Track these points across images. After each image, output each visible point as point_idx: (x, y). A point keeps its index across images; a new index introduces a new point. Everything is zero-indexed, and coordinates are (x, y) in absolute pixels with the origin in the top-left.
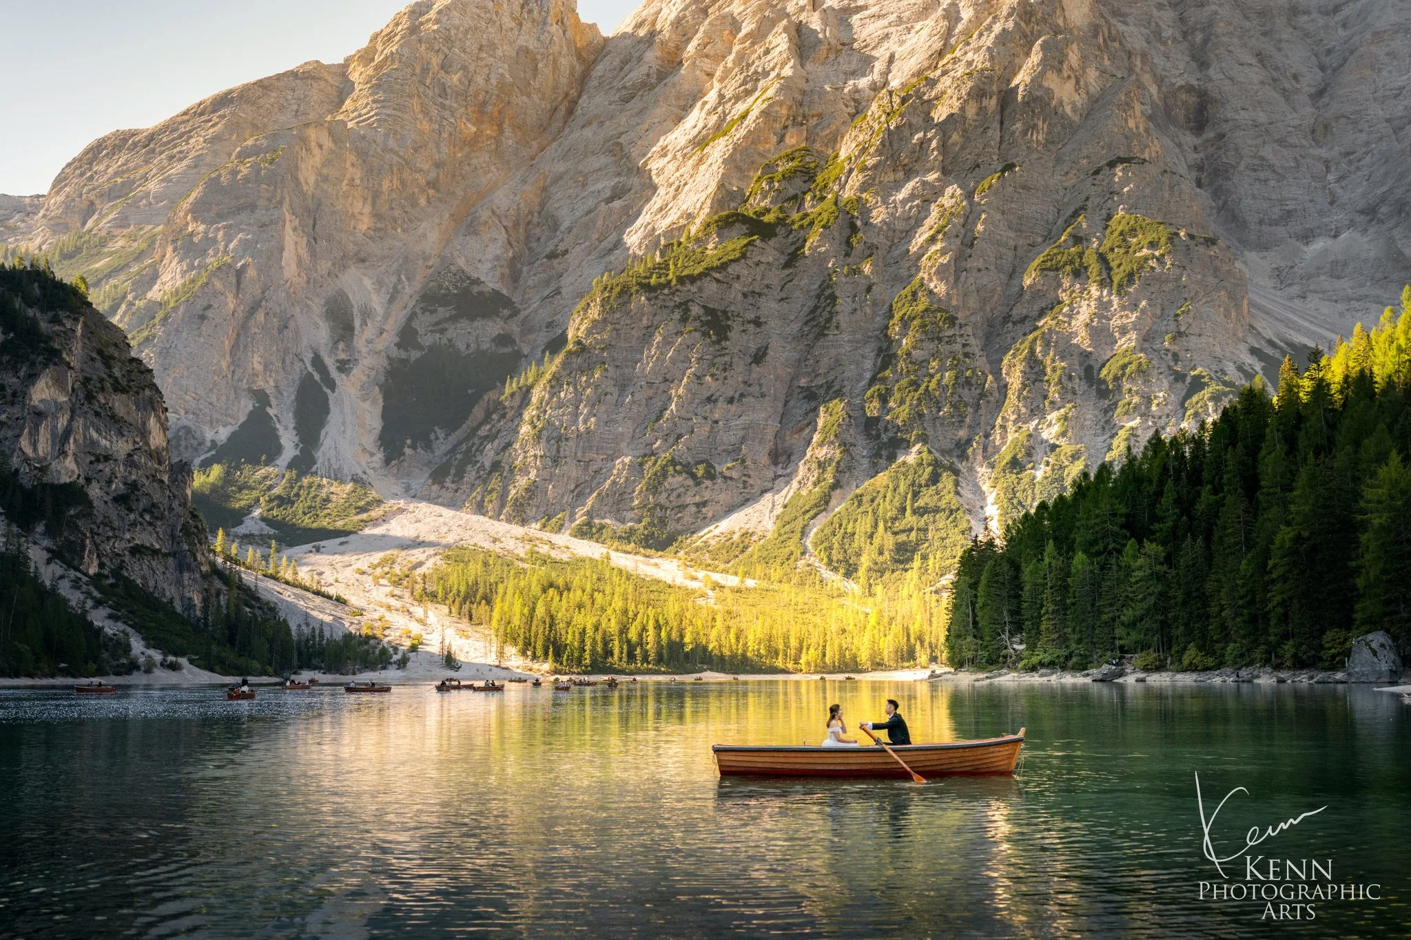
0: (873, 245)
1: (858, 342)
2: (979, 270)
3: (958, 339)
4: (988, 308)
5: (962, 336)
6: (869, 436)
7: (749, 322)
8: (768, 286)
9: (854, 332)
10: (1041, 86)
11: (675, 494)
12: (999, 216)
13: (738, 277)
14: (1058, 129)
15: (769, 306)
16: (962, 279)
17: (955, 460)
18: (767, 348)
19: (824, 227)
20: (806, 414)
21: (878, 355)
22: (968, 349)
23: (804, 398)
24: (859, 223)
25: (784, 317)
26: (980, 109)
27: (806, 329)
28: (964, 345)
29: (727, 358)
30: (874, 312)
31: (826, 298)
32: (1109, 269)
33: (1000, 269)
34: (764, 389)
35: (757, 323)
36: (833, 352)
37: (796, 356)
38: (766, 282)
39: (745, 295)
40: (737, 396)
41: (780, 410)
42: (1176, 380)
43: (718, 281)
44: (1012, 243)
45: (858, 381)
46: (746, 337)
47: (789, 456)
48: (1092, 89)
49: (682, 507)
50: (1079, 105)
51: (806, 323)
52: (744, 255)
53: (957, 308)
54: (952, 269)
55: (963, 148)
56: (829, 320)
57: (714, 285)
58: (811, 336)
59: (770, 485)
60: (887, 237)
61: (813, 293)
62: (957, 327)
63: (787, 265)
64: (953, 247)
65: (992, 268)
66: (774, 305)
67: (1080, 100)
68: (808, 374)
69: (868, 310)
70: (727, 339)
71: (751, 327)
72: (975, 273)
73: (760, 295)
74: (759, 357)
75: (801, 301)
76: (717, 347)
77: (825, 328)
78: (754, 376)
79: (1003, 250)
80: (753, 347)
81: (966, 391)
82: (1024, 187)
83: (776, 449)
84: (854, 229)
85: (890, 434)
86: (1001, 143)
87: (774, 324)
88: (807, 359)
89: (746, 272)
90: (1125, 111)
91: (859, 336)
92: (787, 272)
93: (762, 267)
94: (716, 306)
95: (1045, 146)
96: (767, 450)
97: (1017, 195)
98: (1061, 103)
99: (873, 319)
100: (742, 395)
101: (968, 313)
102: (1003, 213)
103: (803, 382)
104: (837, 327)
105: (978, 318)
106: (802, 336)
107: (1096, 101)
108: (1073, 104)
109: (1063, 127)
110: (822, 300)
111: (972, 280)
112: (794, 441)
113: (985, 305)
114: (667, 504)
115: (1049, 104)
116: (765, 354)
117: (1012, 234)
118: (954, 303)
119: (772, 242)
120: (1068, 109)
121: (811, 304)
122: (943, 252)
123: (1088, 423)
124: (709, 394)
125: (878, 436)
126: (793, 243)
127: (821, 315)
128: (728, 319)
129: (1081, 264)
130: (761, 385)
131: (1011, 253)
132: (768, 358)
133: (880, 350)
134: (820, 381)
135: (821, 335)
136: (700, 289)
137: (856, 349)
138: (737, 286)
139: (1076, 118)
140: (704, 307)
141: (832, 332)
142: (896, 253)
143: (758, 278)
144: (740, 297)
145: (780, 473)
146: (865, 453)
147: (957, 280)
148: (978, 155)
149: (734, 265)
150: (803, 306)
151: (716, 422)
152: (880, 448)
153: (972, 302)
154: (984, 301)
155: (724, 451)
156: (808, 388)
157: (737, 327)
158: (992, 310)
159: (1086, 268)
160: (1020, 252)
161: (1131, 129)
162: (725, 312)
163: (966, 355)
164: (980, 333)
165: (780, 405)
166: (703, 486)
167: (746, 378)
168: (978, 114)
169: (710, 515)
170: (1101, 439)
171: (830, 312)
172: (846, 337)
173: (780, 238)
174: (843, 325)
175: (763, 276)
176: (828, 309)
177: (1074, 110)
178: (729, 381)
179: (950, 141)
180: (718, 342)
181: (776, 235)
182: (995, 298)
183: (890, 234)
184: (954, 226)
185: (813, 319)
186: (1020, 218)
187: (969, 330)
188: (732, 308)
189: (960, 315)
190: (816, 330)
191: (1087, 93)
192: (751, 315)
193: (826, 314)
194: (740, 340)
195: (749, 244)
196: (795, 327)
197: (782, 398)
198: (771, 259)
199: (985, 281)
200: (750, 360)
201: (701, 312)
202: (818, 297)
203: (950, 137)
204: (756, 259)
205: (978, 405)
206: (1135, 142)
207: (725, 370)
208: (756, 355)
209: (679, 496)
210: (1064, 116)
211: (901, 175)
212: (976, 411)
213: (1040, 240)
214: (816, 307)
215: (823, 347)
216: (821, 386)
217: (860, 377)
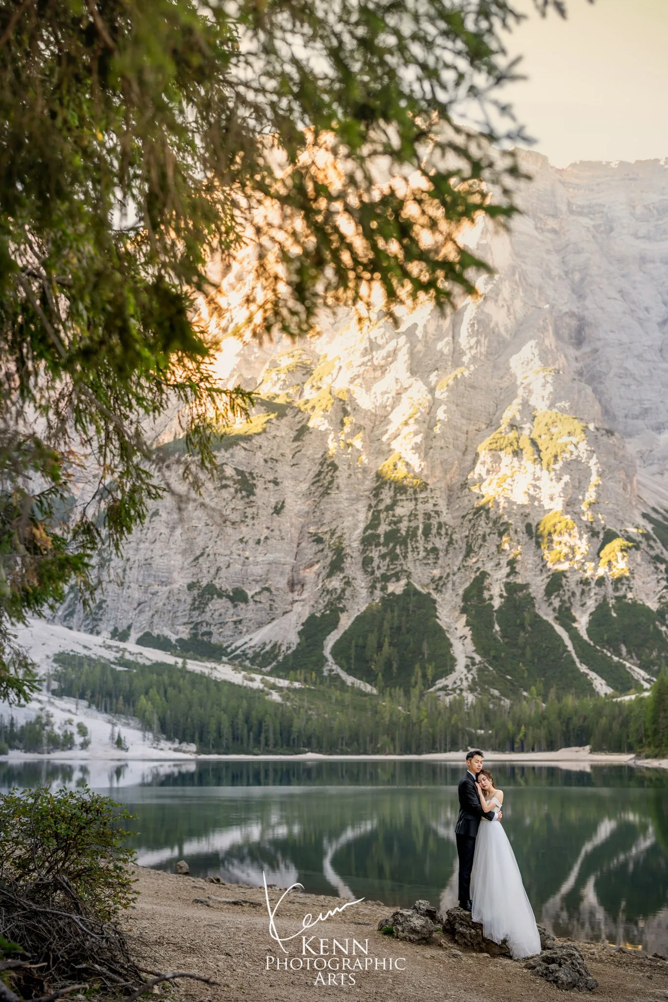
0: (361, 426)
1: (353, 500)
2: (442, 448)
3: (430, 500)
4: (448, 477)
5: (432, 497)
6: (366, 572)
7: (270, 482)
8: (283, 455)
9: (350, 492)
10: (483, 312)
11: (217, 613)
12: (454, 408)
13: (260, 447)
14: (495, 344)
15: (283, 470)
16: (430, 454)
17: (431, 591)
18: (283, 502)
19: (323, 410)
20: (316, 554)
21: (369, 510)
22: (437, 508)
23: (314, 541)
24: (349, 408)
25: (295, 479)
26: (438, 326)
27: (313, 488)
28: (435, 505)
29: (254, 510)
30: (364, 477)
31: (328, 466)
32: (539, 451)
33: (456, 447)
34: (283, 534)
35: (276, 483)
36: (335, 506)
37: (305, 508)
38: (281, 451)
39: (266, 461)
40: (262, 538)
41: (295, 550)
42: (593, 536)
43: (245, 449)
44: (465, 428)
45: (355, 529)
46: (267, 494)
47: (303, 586)
48: (518, 315)
49: (223, 624)
50: (509, 326)
51: (313, 484)
52: (264, 431)
53: (427, 477)
54: (423, 446)
55: (425, 355)
56: (331, 482)
57: (243, 453)
58: (317, 494)
59: (290, 607)
60: (370, 420)
61: (317, 461)
62: (429, 491)
63: (297, 439)
64: (422, 430)
65: (451, 447)
66: (288, 469)
67: (510, 323)
68: (316, 523)
69: (360, 476)
70: (254, 495)
71: (271, 485)
72: (438, 450)
73: (277, 461)
74: (278, 510)
75: (309, 468)
76: (247, 500)
77: (328, 488)
78: (275, 523)
79: (459, 434)
80: (273, 502)
81: (438, 538)
82: (473, 387)
83: (293, 580)
84: (345, 413)
85: (382, 571)
86: (454, 352)
87: (287, 484)
88: (314, 512)
89: (266, 444)
90: (543, 333)
91: (354, 495)
92: (296, 444)
93: (278, 439)
94: (244, 469)
95: (486, 356)
96: (286, 581)
97: (467, 392)
98: (497, 325)
99: (363, 482)
100: (266, 538)
101: (435, 480)
102: (457, 405)
103: (312, 529)
104: (338, 488)
105: (443, 485)
106: (308, 494)
107: (521, 325)
108: (506, 325)
109: (499, 343)
110: (325, 466)
111: (437, 456)
112: (306, 574)
113: (446, 474)
114: (211, 621)
115: (488, 325)
116: (282, 507)
117: (464, 421)
118: (425, 472)
119: (284, 421)
120: (502, 330)
121: (316, 469)
122: (416, 434)
123: (530, 566)
124: (241, 537)
125: (373, 573)
126: (299, 422)
127: (324, 478)
128: (254, 478)
129: (518, 447)
130: (280, 530)
131: (464, 436)
132: (285, 510)
133: (370, 506)
134: (325, 529)
135: (325, 493)
136: (232, 456)
137: (352, 504)
138: (259, 454)
139: (508, 337)
140: (235, 469)
141: (333, 493)
142: (377, 432)
143: (275, 448)
144: (262, 462)
145: (296, 598)
146: (363, 585)
147: (426, 454)
148: (437, 361)
149: (257, 437)
150: (309, 470)
151: (247, 558)
152: (375, 582)
153: (438, 473)
154: (446, 472)
155: (254, 580)
156: (316, 534)
157: (260, 484)
158: (451, 479)
159: (522, 450)
160: (470, 435)
161: (547, 347)
162: (251, 474)
163: (437, 512)
164: (444, 496)
165: (295, 546)
166: (239, 608)
167: (269, 525)
168: (436, 330)
169: (245, 630)
170: (541, 578)
171: (332, 476)
172: (344, 495)
173: (289, 418)
174: (342, 486)
175: (279, 447)
176: (330, 474)
177: (507, 331)
178: (256, 527)
179: (416, 350)
180: (248, 496)
181: (286, 415)
182: (454, 469)
183: (373, 418)
184: (422, 413)
185: (318, 481)
186: (470, 410)
187: (438, 493)
188: (257, 471)
189: (429, 482)
190: (321, 490)
191: (515, 318)
192: (271, 478)
193: (328, 478)
194: (264, 497)
195: (268, 422)
196: (304, 486)
197: (296, 540)
198: (284, 434)
199: (446, 457)
200: (272, 511)
201: (234, 473)
202: (322, 464)
203: (415, 347)
204: (273, 434)
205: (447, 551)
206: (550, 356)
207: (253, 518)
208: (276, 507)
209: (220, 615)
210: (499, 335)
211: (379, 373)
212: (446, 555)
213: (484, 426)
214: (320, 473)
215: (328, 503)
216: (326, 533)
217: (355, 526)
